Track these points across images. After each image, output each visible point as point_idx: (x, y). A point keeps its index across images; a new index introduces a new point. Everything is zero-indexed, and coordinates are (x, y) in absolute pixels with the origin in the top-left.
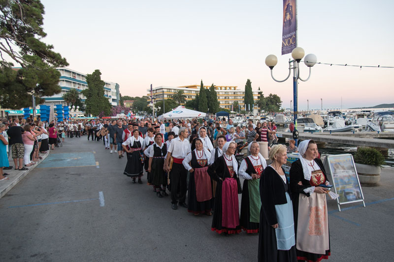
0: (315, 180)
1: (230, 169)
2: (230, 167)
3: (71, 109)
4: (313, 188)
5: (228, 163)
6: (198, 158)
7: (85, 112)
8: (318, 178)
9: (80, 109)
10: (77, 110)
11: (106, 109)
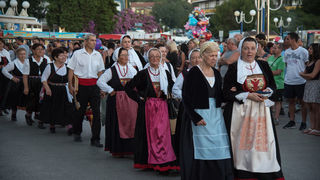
0: (250, 85)
1: (155, 86)
2: (156, 83)
3: (6, 10)
4: (247, 94)
5: (153, 79)
6: (121, 77)
7: (44, 22)
8: (255, 84)
9: (31, 12)
10: (24, 13)
11: (102, 16)
